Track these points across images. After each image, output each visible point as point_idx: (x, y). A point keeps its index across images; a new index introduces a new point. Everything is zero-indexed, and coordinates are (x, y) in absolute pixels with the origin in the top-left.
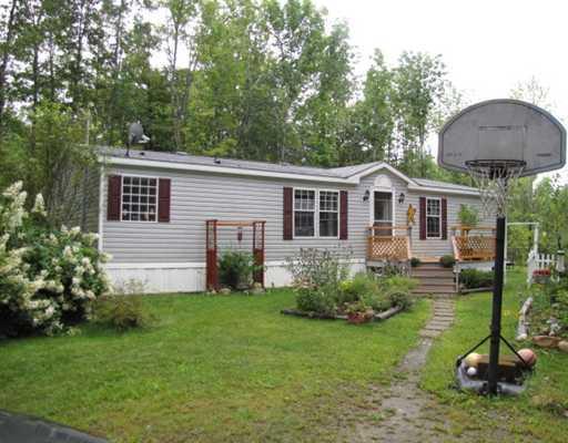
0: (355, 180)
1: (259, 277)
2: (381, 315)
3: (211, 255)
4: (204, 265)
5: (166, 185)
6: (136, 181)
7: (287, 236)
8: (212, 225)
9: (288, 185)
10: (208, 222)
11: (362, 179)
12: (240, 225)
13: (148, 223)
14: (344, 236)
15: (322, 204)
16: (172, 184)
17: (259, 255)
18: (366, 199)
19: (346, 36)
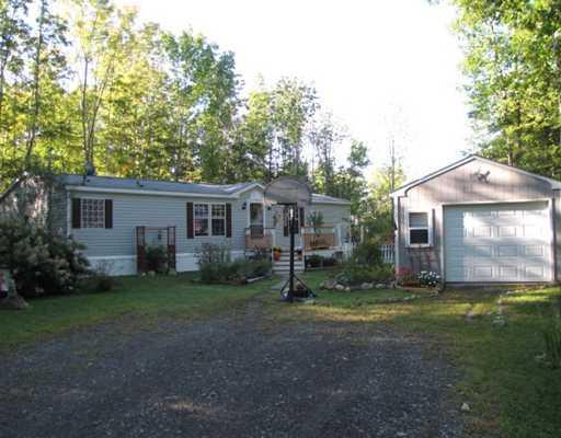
0: (236, 195)
1: (173, 264)
2: (250, 280)
3: (140, 250)
4: (135, 257)
5: (109, 204)
6: (90, 201)
7: (190, 236)
8: (141, 230)
9: (190, 201)
10: (138, 228)
11: (241, 195)
12: (160, 230)
13: (99, 229)
14: (229, 235)
15: (213, 213)
16: (114, 203)
17: (172, 249)
18: (244, 208)
19: (232, 66)
